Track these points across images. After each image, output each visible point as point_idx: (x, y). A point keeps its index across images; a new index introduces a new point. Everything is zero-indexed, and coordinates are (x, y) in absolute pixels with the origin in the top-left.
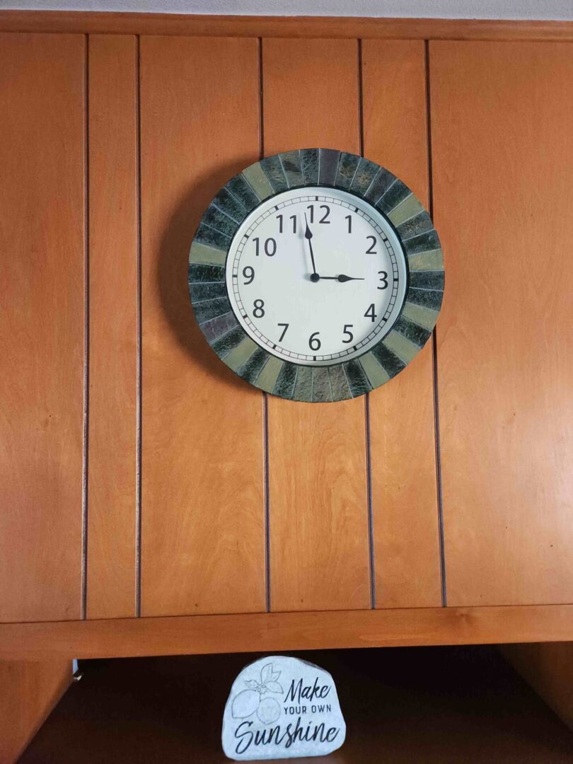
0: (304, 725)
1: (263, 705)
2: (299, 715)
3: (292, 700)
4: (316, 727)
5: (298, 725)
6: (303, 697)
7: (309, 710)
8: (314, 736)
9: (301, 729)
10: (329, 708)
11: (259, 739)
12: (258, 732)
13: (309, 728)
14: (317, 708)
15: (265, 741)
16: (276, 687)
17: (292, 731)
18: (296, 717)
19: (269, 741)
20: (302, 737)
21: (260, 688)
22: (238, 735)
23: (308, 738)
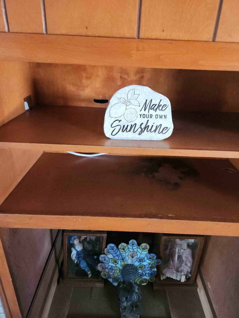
0: (150, 124)
1: (127, 111)
2: (148, 119)
3: (145, 110)
4: (157, 126)
5: (146, 124)
6: (151, 109)
7: (154, 117)
8: (155, 131)
9: (148, 126)
10: (165, 117)
11: (124, 129)
12: (124, 126)
13: (153, 126)
14: (159, 116)
15: (127, 131)
16: (136, 103)
17: (143, 127)
18: (146, 119)
19: (130, 131)
20: (148, 131)
21: (127, 102)
22: (112, 126)
23: (152, 131)
